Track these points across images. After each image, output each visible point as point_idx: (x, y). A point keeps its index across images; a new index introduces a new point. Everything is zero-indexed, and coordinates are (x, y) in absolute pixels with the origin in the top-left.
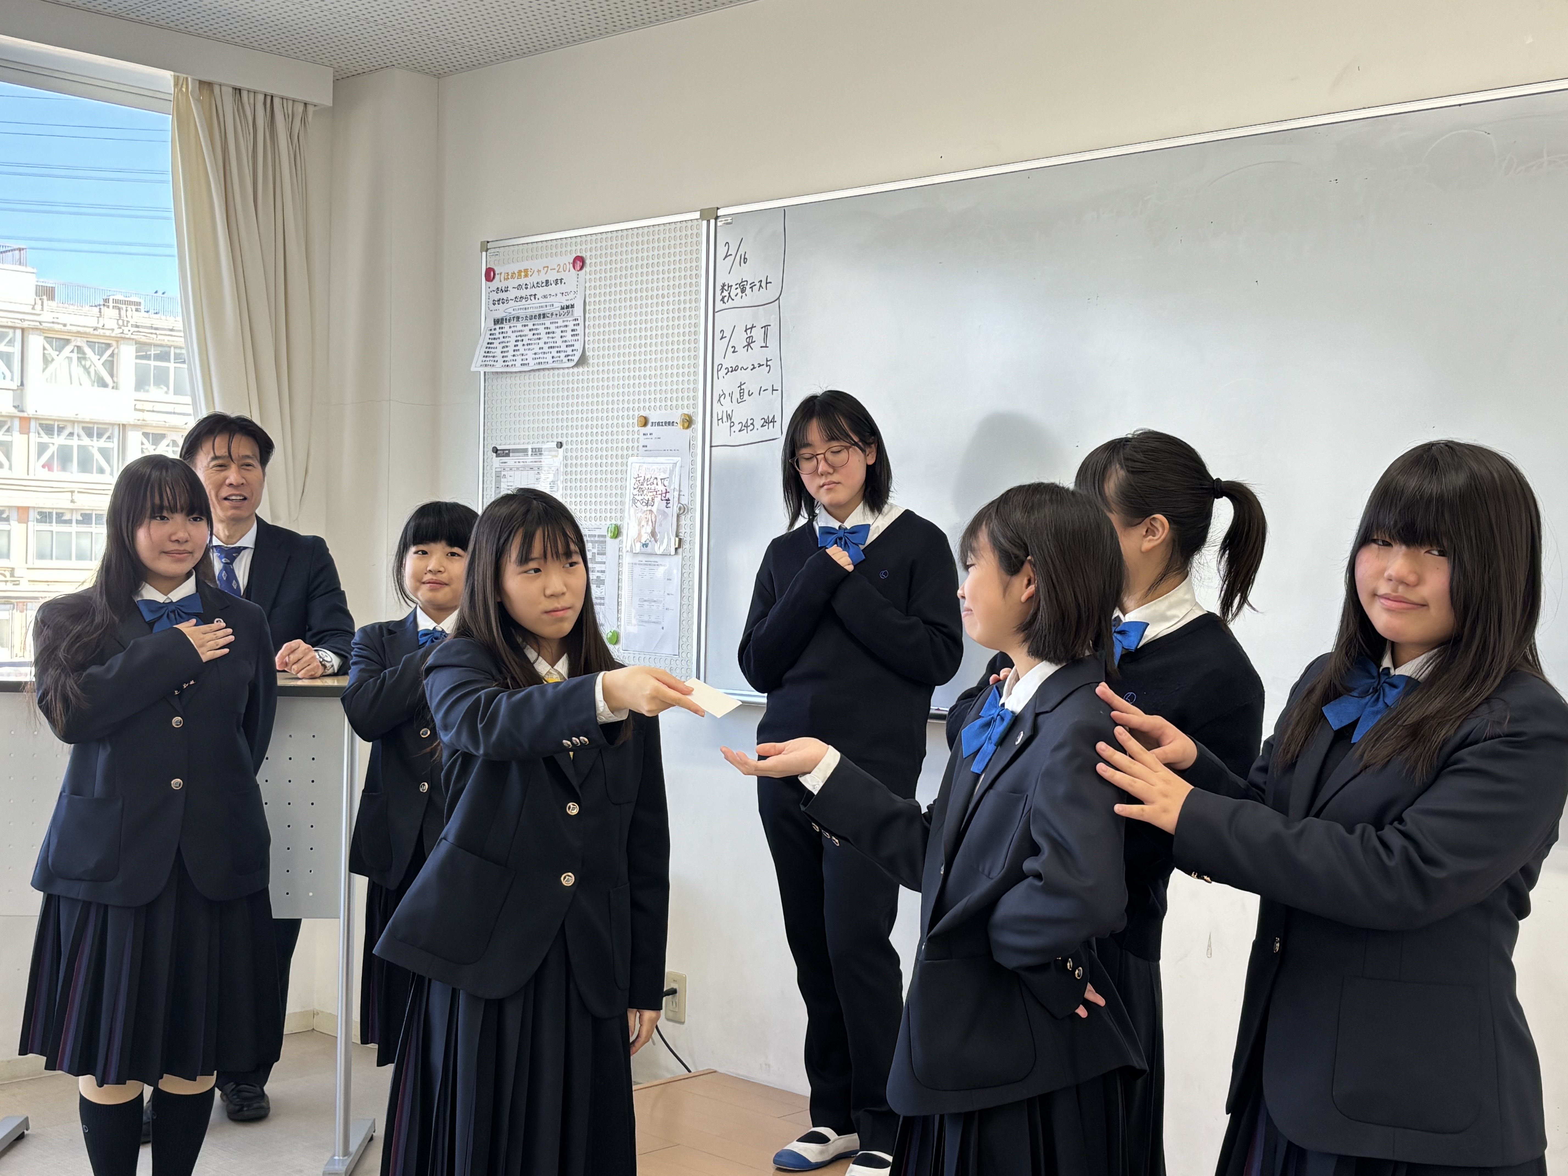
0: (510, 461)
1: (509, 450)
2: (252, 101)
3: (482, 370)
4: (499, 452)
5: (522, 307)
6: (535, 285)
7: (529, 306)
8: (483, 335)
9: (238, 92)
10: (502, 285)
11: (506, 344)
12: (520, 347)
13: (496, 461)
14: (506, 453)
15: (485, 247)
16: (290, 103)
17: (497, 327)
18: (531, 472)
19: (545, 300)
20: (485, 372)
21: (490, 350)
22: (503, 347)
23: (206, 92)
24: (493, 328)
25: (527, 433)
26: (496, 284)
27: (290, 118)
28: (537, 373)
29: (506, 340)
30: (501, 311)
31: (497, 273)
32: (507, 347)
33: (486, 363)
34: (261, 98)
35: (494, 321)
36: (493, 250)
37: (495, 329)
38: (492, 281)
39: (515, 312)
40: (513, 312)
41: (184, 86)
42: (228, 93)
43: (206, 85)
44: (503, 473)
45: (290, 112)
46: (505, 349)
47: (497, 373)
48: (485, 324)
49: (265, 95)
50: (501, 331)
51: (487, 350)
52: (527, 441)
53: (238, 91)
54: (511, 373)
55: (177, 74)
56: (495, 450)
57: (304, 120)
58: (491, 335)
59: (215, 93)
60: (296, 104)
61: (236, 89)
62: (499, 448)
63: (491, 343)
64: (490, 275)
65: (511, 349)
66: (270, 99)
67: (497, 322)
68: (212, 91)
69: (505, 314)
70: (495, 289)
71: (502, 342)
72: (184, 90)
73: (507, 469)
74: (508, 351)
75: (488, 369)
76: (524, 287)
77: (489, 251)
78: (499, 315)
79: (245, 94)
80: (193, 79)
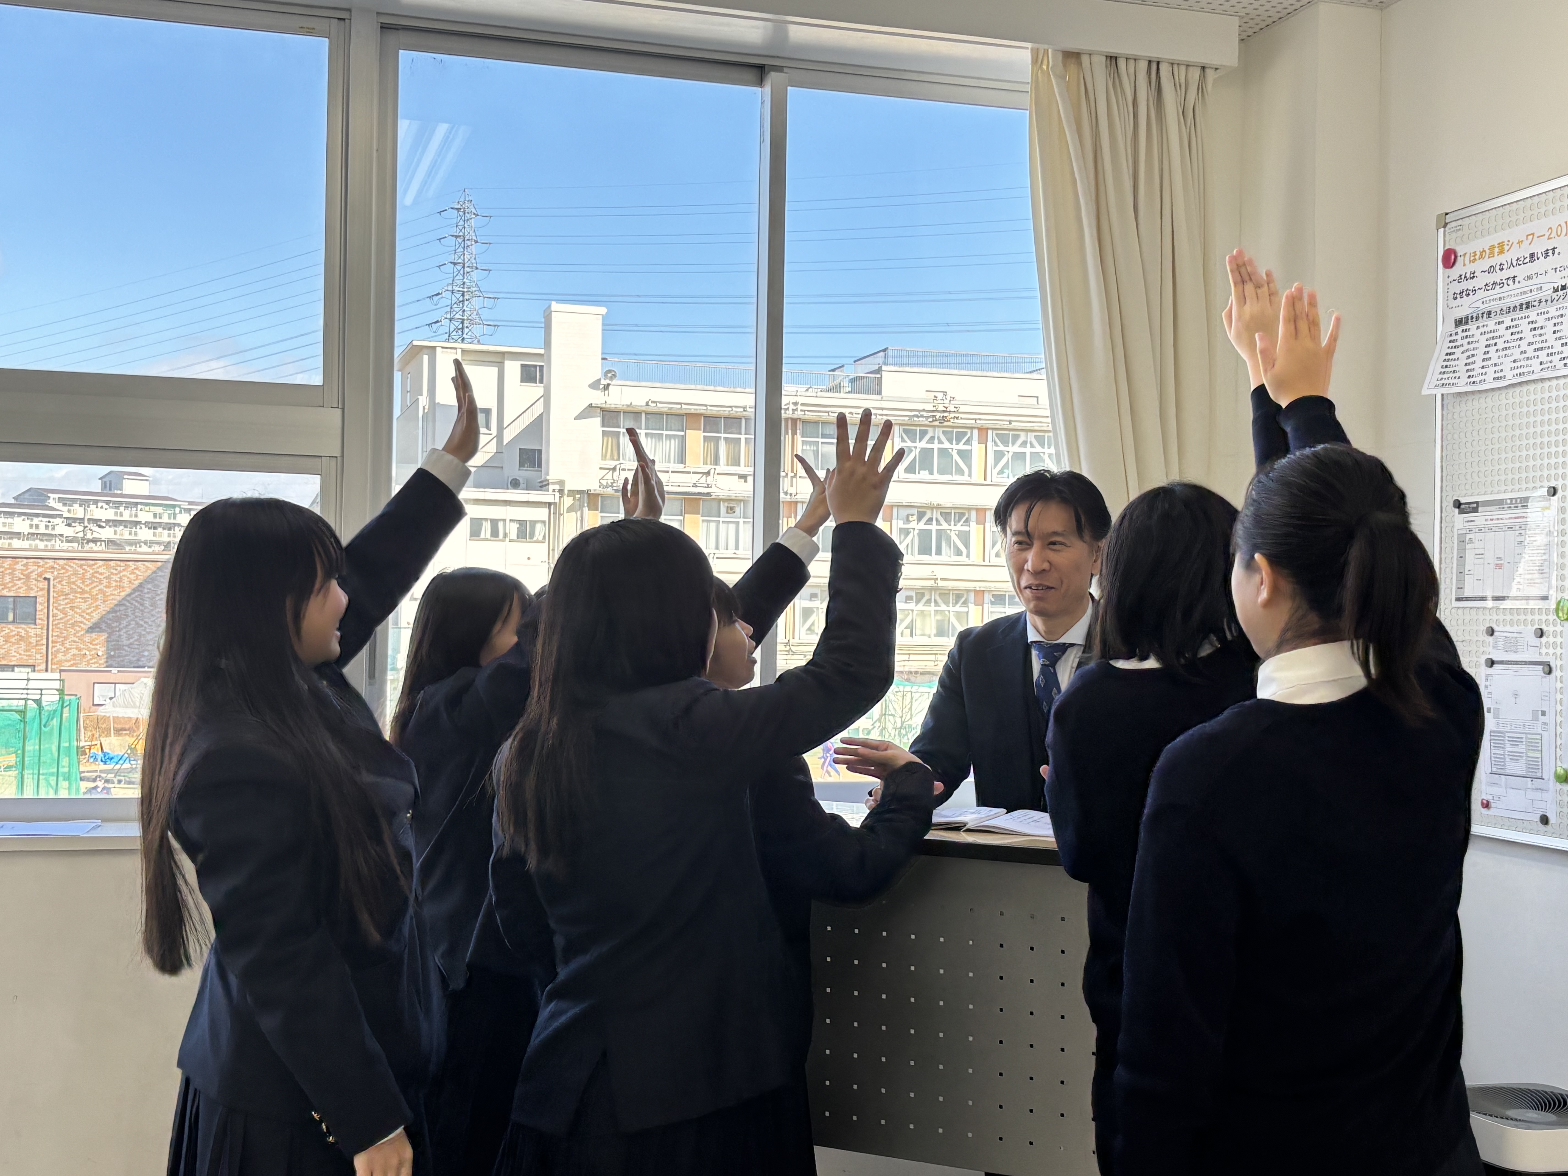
0: (1479, 518)
1: (1477, 503)
2: (1132, 70)
3: (1439, 392)
4: (1463, 506)
5: (1494, 297)
6: (1514, 263)
7: (1505, 294)
8: (1439, 344)
9: (1113, 61)
10: (1468, 270)
11: (1473, 352)
12: (1492, 353)
13: (1460, 520)
14: (1474, 508)
15: (1443, 222)
16: (1183, 68)
17: (1460, 329)
18: (1511, 533)
19: (1530, 282)
20: (1443, 395)
21: (1448, 363)
22: (1468, 357)
23: (1073, 68)
24: (1453, 333)
25: (1503, 478)
26: (1459, 269)
27: (1182, 88)
28: (1518, 390)
29: (1471, 346)
30: (1465, 308)
31: (1459, 255)
32: (1473, 355)
33: (1443, 382)
34: (1143, 65)
35: (1456, 322)
36: (1453, 224)
37: (1456, 334)
38: (1452, 267)
39: (1486, 305)
40: (1482, 307)
41: (1045, 62)
42: (1100, 62)
43: (1072, 57)
44: (1468, 537)
45: (1183, 81)
46: (1470, 361)
47: (1459, 394)
48: (1443, 327)
49: (1150, 62)
50: (1465, 334)
51: (1445, 364)
52: (1503, 488)
53: (1113, 59)
54: (1480, 392)
55: (1036, 45)
56: (1458, 504)
57: (1201, 88)
58: (1450, 342)
59: (1084, 65)
60: (1191, 69)
61: (1111, 57)
62: (1463, 501)
63: (1450, 354)
64: (1450, 259)
65: (1478, 359)
66: (1154, 65)
67: (1459, 322)
68: (1080, 64)
69: (1470, 311)
70: (1456, 278)
71: (1467, 350)
72: (1045, 67)
73: (1474, 530)
74: (1474, 363)
75: (1445, 390)
76: (1498, 267)
77: (1448, 226)
78: (1461, 313)
79: (1122, 63)
80: (1055, 51)
